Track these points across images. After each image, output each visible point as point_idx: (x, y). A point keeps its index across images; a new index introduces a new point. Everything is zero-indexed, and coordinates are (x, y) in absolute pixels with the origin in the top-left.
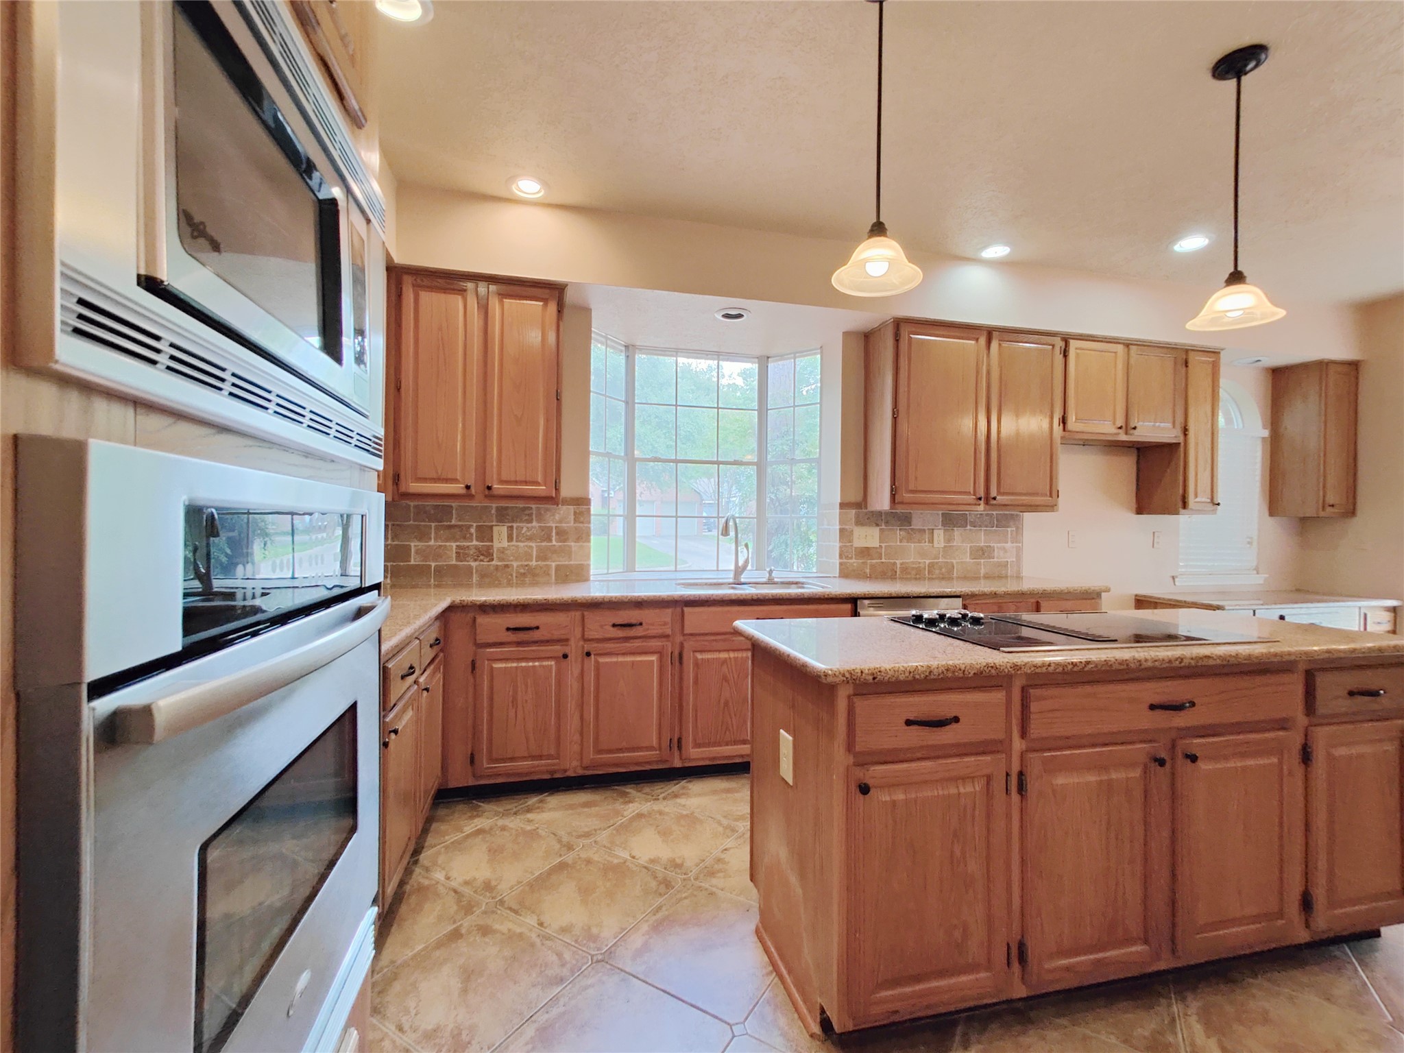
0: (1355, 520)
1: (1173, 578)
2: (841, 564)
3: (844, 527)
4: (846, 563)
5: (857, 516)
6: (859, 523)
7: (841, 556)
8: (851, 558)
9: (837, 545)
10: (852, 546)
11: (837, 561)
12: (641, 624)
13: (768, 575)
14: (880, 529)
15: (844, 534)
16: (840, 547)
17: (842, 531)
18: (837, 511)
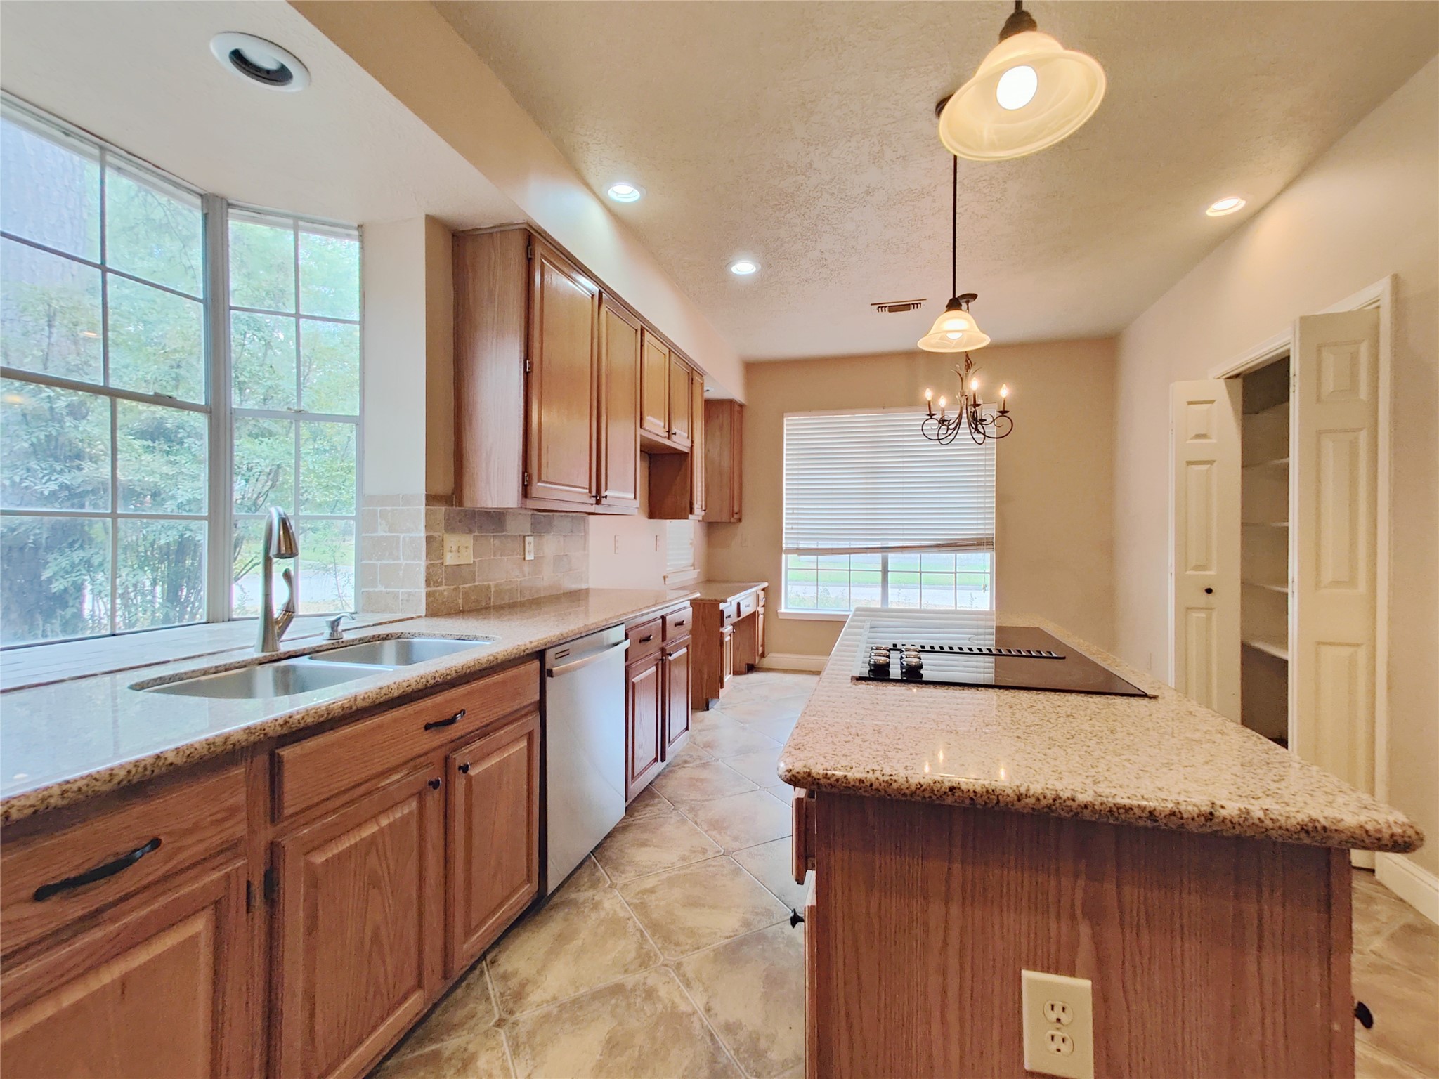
0: (741, 524)
1: (664, 578)
2: (428, 594)
3: (431, 534)
4: (434, 592)
5: (447, 515)
6: (450, 528)
7: (428, 584)
8: (441, 584)
9: (421, 564)
10: (442, 564)
11: (422, 590)
12: (155, 843)
13: (328, 631)
14: (474, 536)
15: (433, 545)
16: (427, 568)
17: (429, 539)
18: (422, 508)
